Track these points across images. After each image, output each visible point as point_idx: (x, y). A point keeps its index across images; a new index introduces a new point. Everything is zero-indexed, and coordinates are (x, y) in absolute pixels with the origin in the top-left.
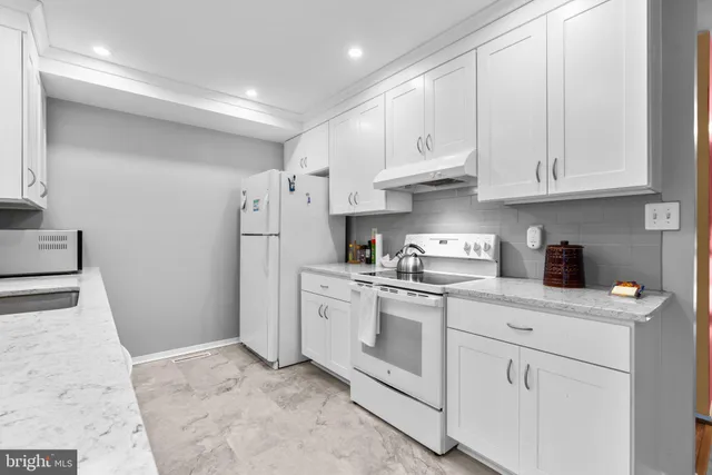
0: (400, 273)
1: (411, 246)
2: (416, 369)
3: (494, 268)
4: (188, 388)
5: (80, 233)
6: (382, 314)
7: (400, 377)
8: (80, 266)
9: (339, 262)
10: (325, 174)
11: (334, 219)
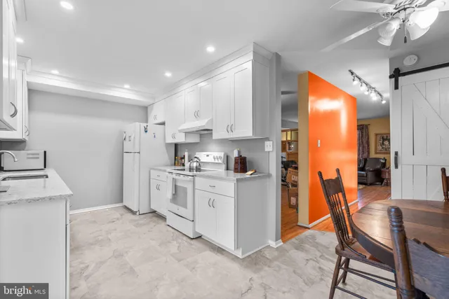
0: (191, 169)
1: (196, 157)
2: (185, 207)
3: (224, 166)
4: (95, 222)
5: (45, 152)
6: (175, 186)
7: (182, 211)
8: (45, 167)
9: (172, 165)
10: (163, 124)
11: (168, 145)
